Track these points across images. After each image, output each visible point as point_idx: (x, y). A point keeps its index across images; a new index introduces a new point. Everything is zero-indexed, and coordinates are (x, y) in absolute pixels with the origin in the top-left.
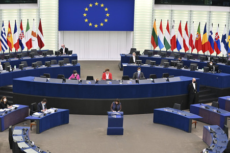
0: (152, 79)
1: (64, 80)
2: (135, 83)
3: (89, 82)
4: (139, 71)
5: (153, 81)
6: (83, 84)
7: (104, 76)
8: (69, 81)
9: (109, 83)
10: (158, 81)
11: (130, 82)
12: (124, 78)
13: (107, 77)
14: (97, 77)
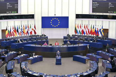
0: (73, 45)
1: (42, 46)
2: (67, 46)
3: (50, 46)
4: (68, 42)
5: (73, 46)
6: (48, 47)
7: (56, 44)
8: (43, 46)
9: (57, 46)
10: (75, 46)
11: (65, 46)
12: (63, 45)
13: (57, 45)
14: (53, 44)
